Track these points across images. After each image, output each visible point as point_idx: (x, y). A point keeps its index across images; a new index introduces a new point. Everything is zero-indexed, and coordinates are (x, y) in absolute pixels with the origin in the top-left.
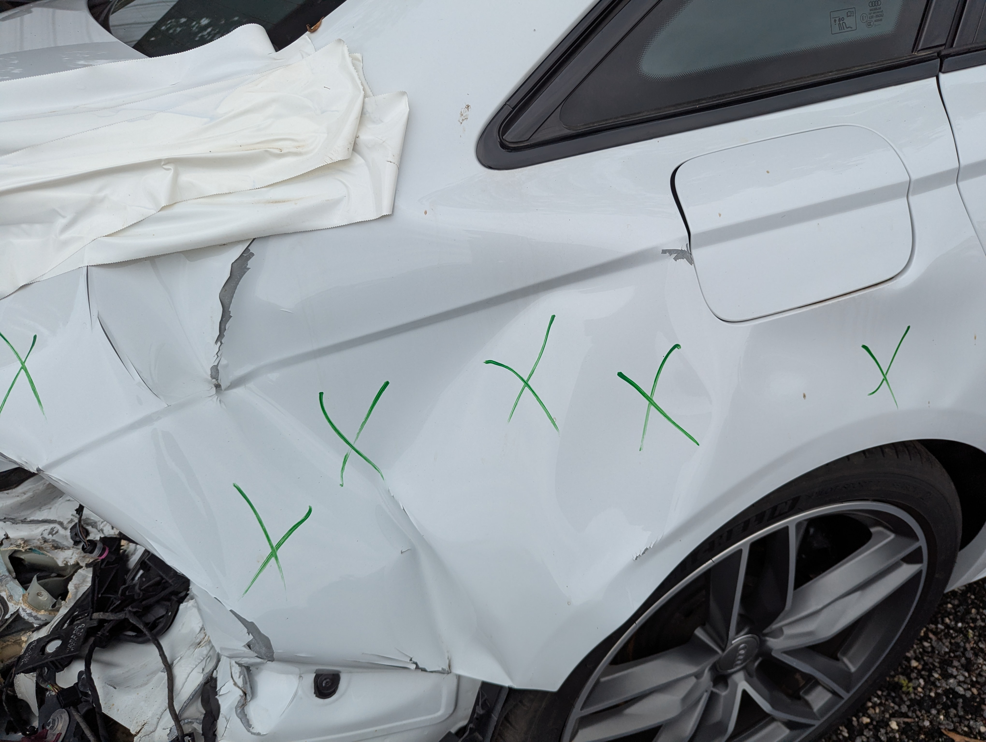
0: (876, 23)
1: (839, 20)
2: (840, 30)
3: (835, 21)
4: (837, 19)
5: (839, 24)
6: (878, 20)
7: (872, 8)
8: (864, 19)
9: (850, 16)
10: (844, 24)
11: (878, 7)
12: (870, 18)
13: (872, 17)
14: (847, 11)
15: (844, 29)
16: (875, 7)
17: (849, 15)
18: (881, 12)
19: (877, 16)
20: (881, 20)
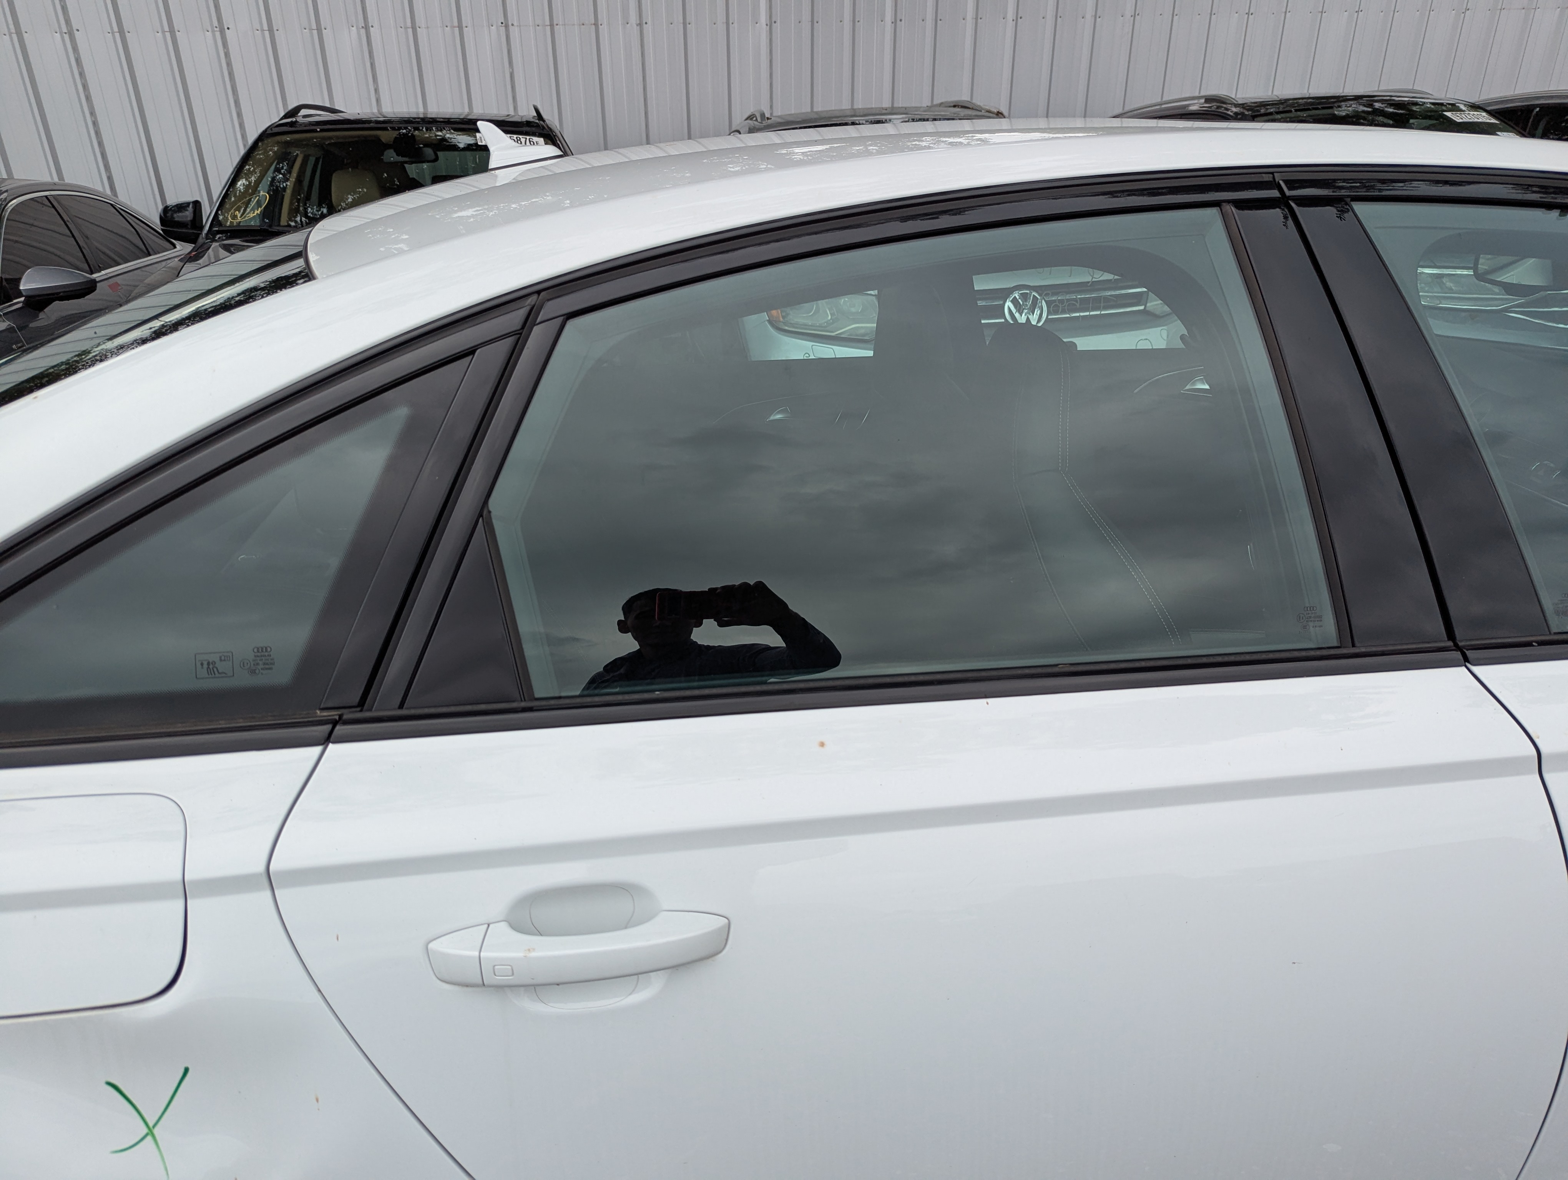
0: (264, 672)
1: (208, 664)
2: (209, 675)
3: (202, 664)
4: (205, 663)
5: (208, 667)
6: (267, 669)
7: (259, 654)
8: (246, 664)
9: (225, 660)
10: (215, 670)
11: (266, 654)
12: (254, 665)
13: (258, 664)
14: (221, 654)
15: (215, 674)
16: (262, 654)
17: (223, 658)
18: (271, 659)
19: (264, 664)
20: (270, 669)
